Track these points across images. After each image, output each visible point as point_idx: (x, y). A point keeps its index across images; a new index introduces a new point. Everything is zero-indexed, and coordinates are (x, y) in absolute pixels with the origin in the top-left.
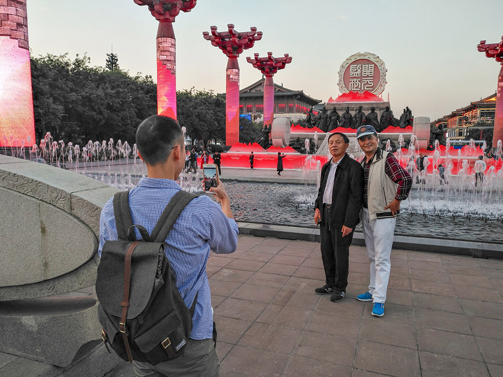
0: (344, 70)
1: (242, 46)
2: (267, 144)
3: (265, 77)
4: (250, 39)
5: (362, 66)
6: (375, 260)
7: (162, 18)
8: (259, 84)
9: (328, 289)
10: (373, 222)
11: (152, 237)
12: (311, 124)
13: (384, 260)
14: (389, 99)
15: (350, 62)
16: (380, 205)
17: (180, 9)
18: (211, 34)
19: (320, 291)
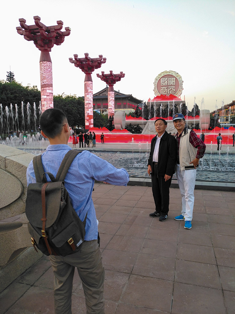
0: (157, 81)
1: (94, 67)
2: (111, 128)
3: (108, 86)
4: (98, 63)
5: (168, 79)
6: (185, 196)
7: (43, 49)
8: (105, 90)
9: (157, 214)
10: (183, 172)
11: (56, 179)
12: (138, 115)
13: (191, 195)
14: (185, 99)
15: (161, 76)
16: (187, 161)
17: (54, 44)
18: (74, 59)
19: (153, 215)
